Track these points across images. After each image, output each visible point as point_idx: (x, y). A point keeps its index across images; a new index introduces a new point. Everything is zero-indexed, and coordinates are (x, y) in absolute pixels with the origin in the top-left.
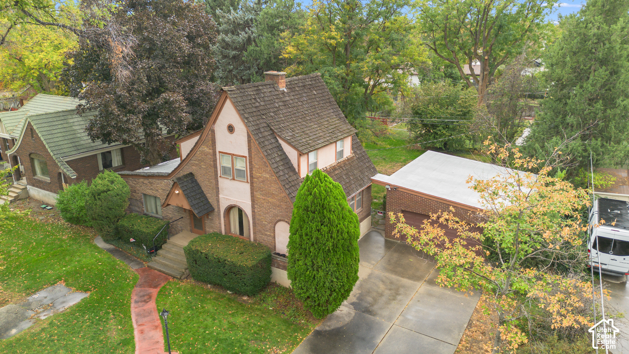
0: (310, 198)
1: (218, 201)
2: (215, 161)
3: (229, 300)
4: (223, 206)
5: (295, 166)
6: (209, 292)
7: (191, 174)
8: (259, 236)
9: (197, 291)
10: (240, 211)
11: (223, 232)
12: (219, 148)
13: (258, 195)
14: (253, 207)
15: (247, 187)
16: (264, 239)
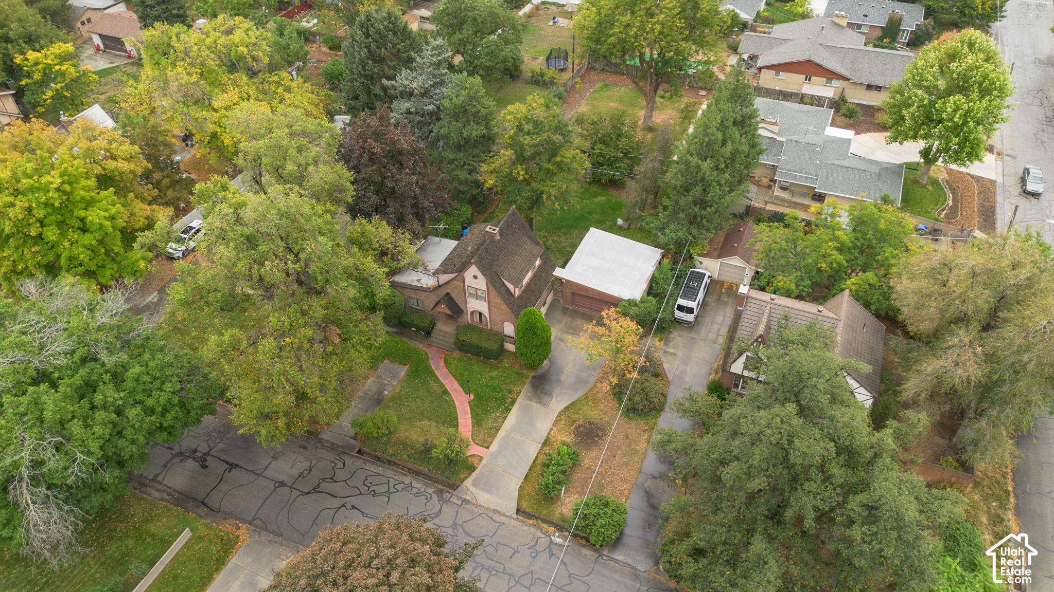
0: (528, 324)
1: (466, 308)
2: (464, 289)
3: (484, 362)
4: (470, 310)
5: (513, 292)
6: (471, 359)
7: (448, 294)
8: (493, 326)
9: (465, 359)
10: (480, 314)
11: (470, 322)
12: (467, 284)
13: (493, 308)
14: (490, 313)
15: (486, 304)
16: (497, 328)
